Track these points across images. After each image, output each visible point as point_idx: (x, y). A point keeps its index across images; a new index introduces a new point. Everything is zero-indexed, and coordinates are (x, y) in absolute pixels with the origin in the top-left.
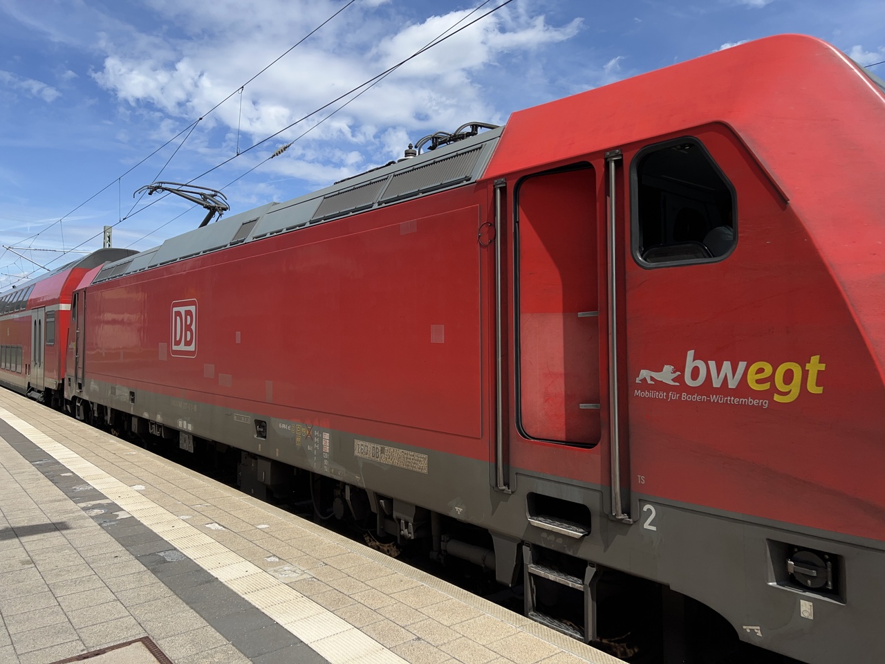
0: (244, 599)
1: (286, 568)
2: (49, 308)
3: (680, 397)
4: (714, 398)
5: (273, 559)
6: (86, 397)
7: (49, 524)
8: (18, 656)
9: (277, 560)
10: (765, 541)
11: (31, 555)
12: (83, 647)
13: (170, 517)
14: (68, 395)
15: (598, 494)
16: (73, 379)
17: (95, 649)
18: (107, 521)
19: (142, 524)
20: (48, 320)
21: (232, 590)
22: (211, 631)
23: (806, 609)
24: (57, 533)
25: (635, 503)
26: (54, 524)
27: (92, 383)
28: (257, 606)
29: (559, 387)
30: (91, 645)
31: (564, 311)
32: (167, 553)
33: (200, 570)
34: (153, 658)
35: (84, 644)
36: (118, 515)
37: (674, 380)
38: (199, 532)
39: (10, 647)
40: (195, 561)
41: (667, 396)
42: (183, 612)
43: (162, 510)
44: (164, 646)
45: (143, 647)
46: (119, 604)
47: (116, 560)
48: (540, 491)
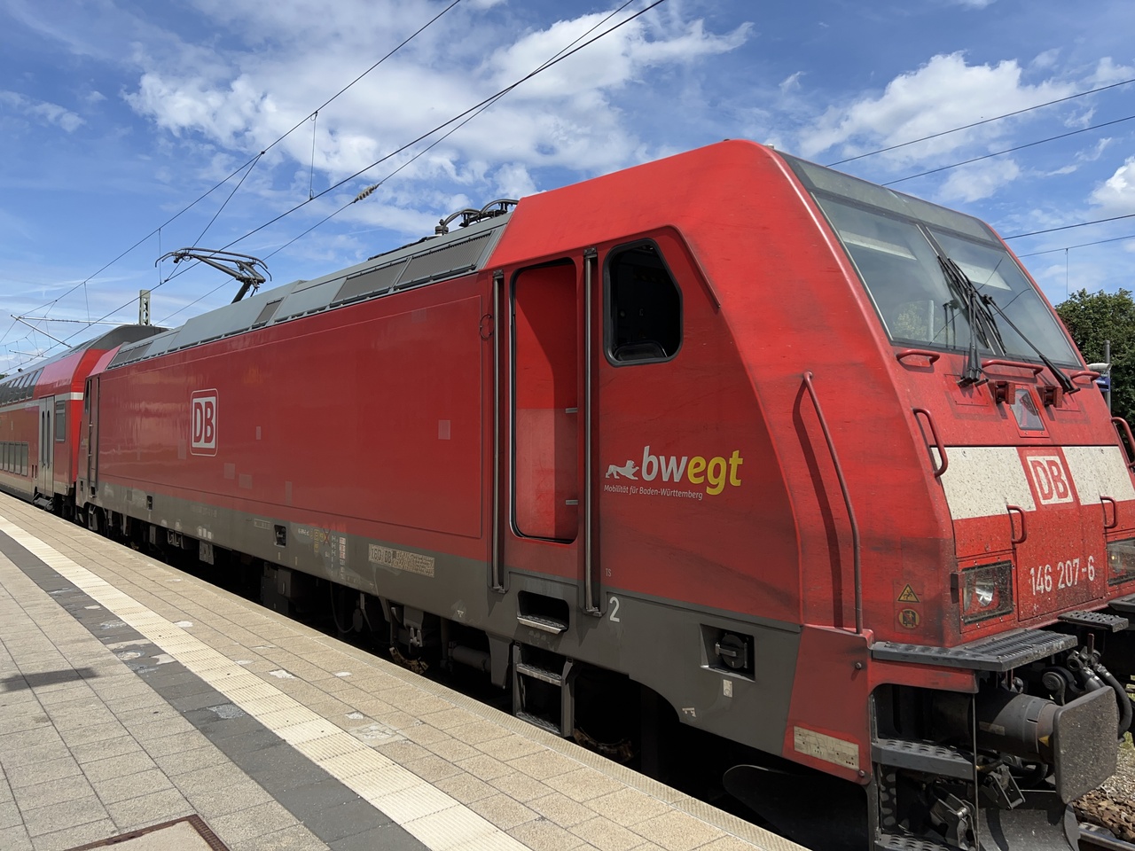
0: (319, 766)
1: (373, 728)
2: (59, 398)
3: (638, 491)
4: (663, 492)
5: (356, 716)
6: (99, 503)
7: (71, 671)
8: (31, 839)
9: (362, 717)
10: (700, 627)
11: (47, 709)
12: (113, 828)
13: (224, 661)
14: (80, 501)
15: (575, 589)
16: (85, 482)
17: (129, 830)
18: (145, 666)
19: (189, 671)
20: (58, 412)
21: (304, 756)
22: (278, 807)
23: (727, 687)
24: (81, 682)
25: (603, 596)
26: (76, 671)
27: (107, 486)
28: (336, 776)
29: (550, 484)
30: (124, 825)
31: (555, 407)
32: (221, 708)
33: (263, 730)
34: (204, 842)
35: (115, 824)
36: (158, 660)
37: (634, 475)
38: (262, 681)
39: (20, 827)
40: (256, 718)
41: (629, 490)
42: (241, 783)
43: (214, 653)
44: (217, 826)
45: (191, 828)
46: (159, 773)
47: (155, 717)
48: (529, 590)
